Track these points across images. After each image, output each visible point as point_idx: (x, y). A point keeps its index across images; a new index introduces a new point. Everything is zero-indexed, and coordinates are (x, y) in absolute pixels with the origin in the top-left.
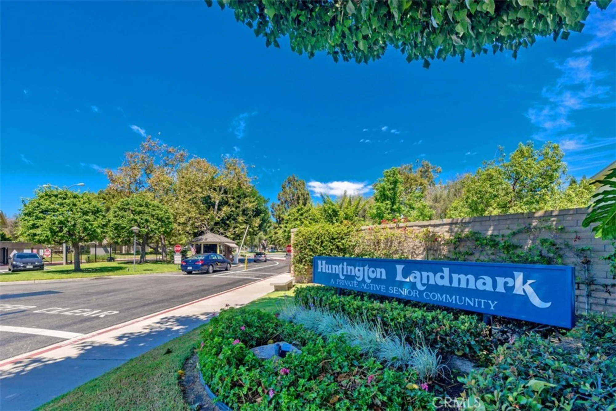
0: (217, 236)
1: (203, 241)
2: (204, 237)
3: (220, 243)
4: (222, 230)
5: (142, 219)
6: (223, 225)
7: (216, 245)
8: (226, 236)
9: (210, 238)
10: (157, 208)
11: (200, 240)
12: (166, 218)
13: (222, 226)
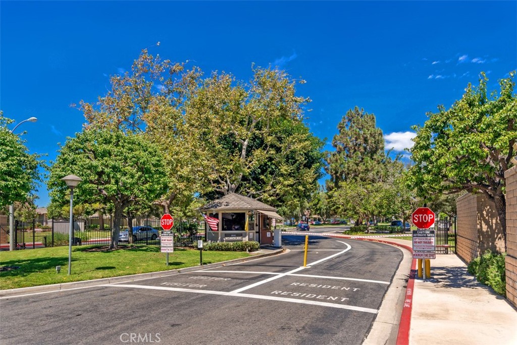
0: (246, 198)
1: (223, 207)
2: (224, 200)
3: (250, 210)
4: (253, 191)
5: (107, 166)
6: (255, 182)
7: (243, 214)
8: (260, 200)
9: (233, 202)
10: (137, 147)
11: (216, 206)
12: (154, 166)
13: (253, 185)
